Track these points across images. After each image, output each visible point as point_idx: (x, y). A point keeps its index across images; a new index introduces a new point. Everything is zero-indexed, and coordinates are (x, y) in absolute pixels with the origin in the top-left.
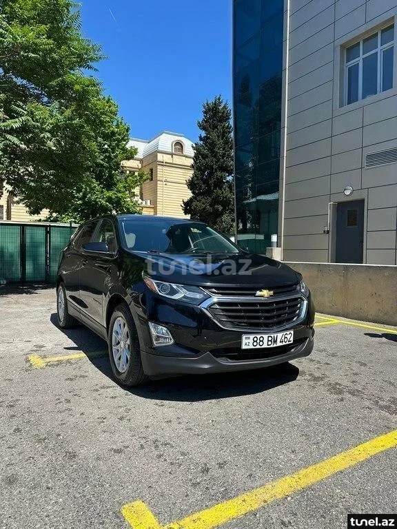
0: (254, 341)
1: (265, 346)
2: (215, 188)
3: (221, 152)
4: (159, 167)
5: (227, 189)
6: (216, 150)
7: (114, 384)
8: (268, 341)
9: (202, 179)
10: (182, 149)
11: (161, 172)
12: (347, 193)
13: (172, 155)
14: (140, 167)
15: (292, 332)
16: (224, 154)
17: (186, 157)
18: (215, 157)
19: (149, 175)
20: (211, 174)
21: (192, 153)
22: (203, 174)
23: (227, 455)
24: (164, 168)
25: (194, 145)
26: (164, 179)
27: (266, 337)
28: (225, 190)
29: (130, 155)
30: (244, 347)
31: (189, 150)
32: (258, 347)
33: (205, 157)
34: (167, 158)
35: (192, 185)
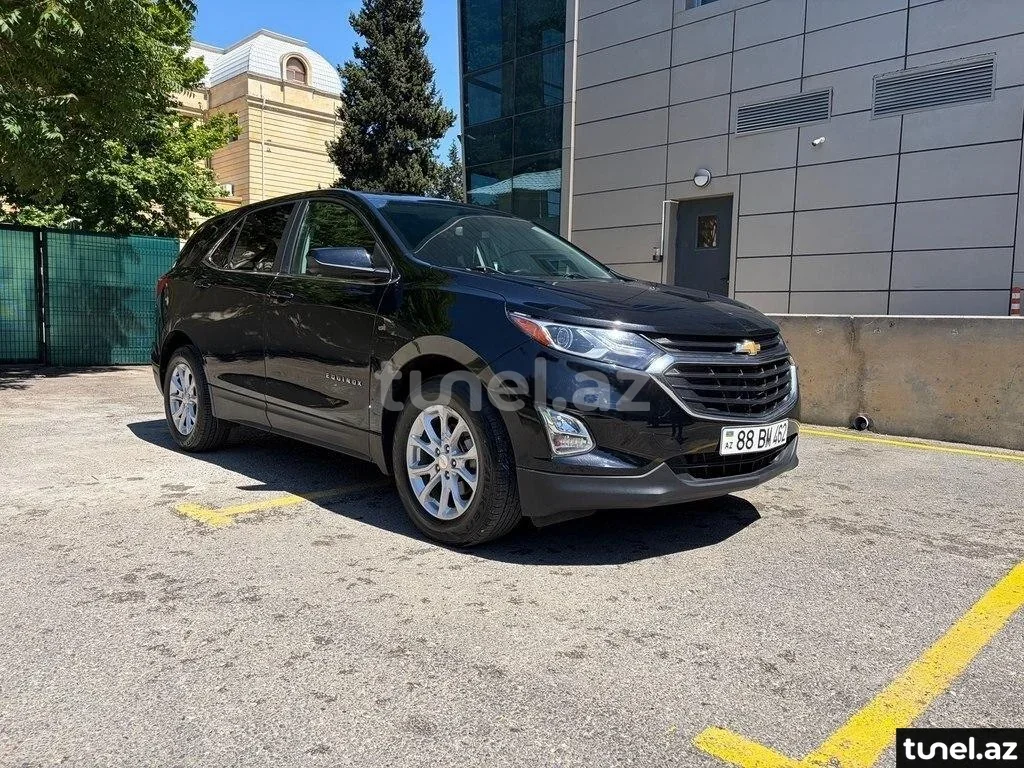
0: (740, 440)
1: (755, 449)
2: (392, 164)
3: (404, 86)
4: (252, 111)
5: (417, 167)
6: (393, 79)
8: (760, 439)
9: (362, 143)
10: (305, 74)
11: (258, 123)
12: (701, 181)
13: (282, 84)
14: (205, 106)
15: (787, 422)
16: (410, 91)
17: (315, 92)
18: (390, 95)
19: (226, 129)
20: (381, 132)
21: (336, 85)
22: (363, 132)
24: (265, 113)
25: (343, 67)
26: (265, 139)
27: (756, 430)
28: (412, 168)
30: (724, 451)
31: (327, 77)
32: (745, 450)
33: (368, 94)
34: (270, 92)
35: (339, 154)
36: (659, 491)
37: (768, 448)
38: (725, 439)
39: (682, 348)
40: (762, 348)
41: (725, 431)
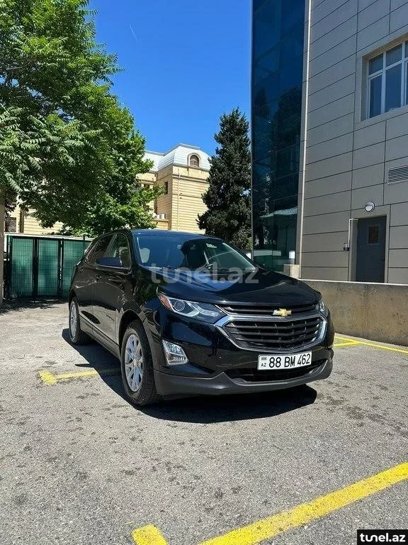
0: (271, 362)
1: (282, 367)
2: (231, 202)
3: (238, 165)
4: (174, 181)
5: (244, 204)
6: (233, 163)
7: (126, 403)
8: (286, 362)
9: (218, 193)
10: (198, 161)
11: (177, 186)
12: (369, 209)
13: (188, 168)
14: (155, 180)
15: (311, 353)
16: (241, 168)
17: (202, 170)
18: (232, 170)
19: (164, 189)
20: (227, 188)
21: (208, 166)
22: (219, 188)
23: (241, 480)
24: (180, 181)
25: (211, 159)
26: (180, 192)
27: (283, 358)
28: (241, 204)
29: (145, 168)
30: (260, 368)
31: (205, 163)
32: (275, 368)
33: (221, 171)
34: (183, 172)
35: (207, 199)
36: (221, 387)
37: (293, 367)
38: (261, 362)
39: (239, 313)
40: (292, 313)
41: (260, 357)
